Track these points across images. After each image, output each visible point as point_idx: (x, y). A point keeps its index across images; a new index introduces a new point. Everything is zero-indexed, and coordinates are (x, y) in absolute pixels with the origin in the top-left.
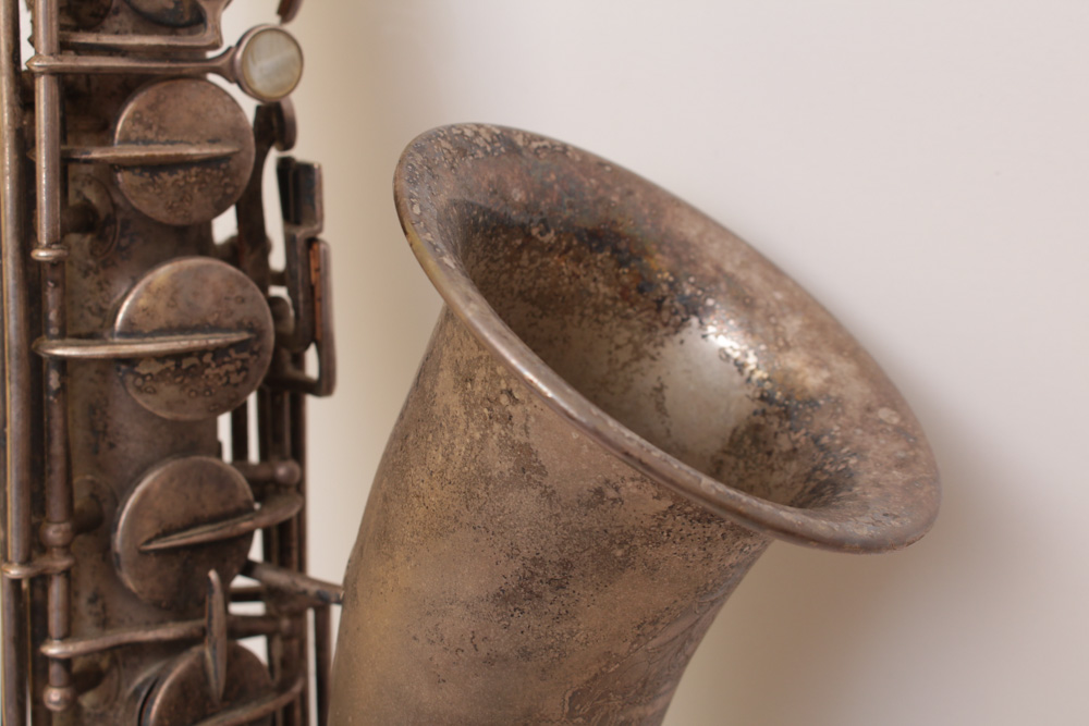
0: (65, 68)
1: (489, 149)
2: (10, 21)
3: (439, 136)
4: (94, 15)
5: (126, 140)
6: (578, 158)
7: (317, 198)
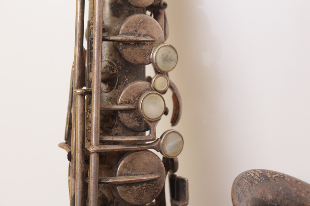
0: (102, 150)
1: (259, 180)
2: (82, 133)
3: (243, 178)
4: (108, 127)
5: (121, 175)
6: (289, 180)
7: (186, 192)
